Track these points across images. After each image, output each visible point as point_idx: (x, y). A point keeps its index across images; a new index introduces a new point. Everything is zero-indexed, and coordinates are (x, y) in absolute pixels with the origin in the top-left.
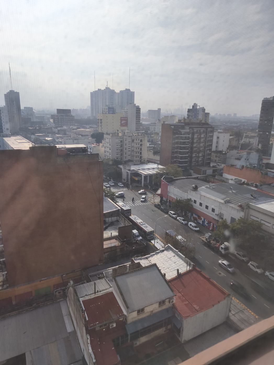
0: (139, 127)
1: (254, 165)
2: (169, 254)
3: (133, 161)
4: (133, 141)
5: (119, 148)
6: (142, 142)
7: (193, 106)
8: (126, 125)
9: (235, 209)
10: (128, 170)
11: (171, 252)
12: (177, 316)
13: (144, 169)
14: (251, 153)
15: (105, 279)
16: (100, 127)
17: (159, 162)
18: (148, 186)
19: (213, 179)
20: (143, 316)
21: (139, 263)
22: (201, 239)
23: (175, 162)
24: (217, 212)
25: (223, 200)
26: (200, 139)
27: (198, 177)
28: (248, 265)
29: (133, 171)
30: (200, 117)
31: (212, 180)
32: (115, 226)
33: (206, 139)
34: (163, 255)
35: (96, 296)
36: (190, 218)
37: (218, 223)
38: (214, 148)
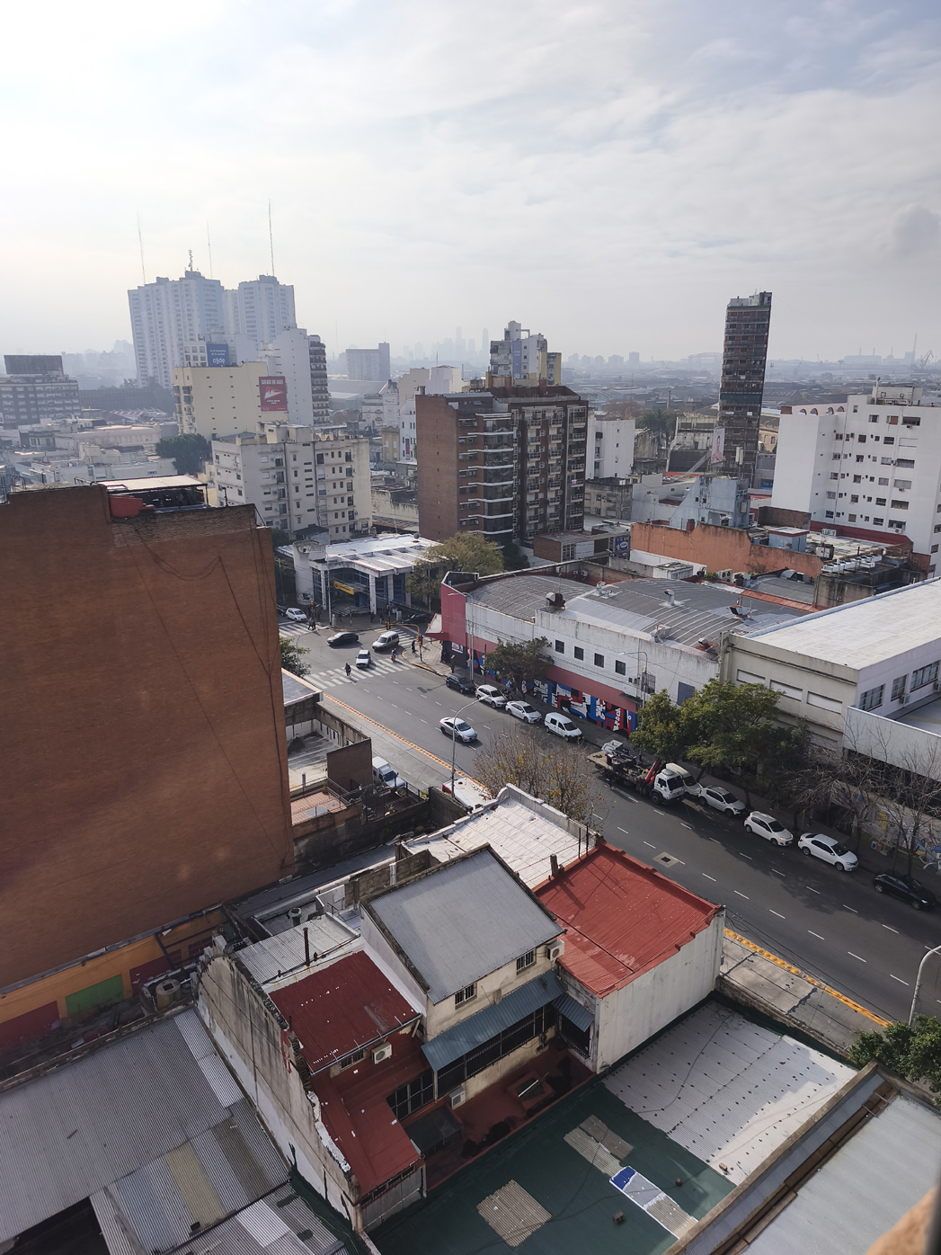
0: (324, 410)
1: (722, 515)
2: (513, 814)
3: (327, 530)
4: (320, 459)
5: (272, 485)
6: (351, 461)
7: (507, 333)
8: (281, 403)
9: (691, 655)
10: (318, 561)
11: (519, 806)
12: (572, 994)
13: (372, 555)
14: (714, 479)
15: (327, 916)
16: (185, 417)
17: (416, 529)
18: (394, 611)
19: (601, 569)
20: (472, 1009)
21: (426, 854)
22: (591, 761)
23: (472, 525)
24: (632, 672)
25: (647, 631)
26: (545, 441)
27: (555, 567)
28: (746, 823)
29: (336, 564)
30: (535, 368)
31: (600, 572)
32: (311, 750)
33: (564, 442)
34: (496, 820)
35: (313, 971)
36: (545, 700)
37: (637, 707)
38: (590, 473)
